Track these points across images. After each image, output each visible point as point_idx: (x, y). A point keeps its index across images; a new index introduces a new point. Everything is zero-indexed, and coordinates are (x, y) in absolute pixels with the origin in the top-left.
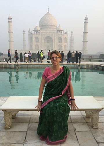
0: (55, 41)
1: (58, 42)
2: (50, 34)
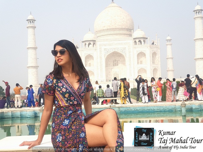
0: (130, 60)
1: (138, 63)
2: (119, 47)
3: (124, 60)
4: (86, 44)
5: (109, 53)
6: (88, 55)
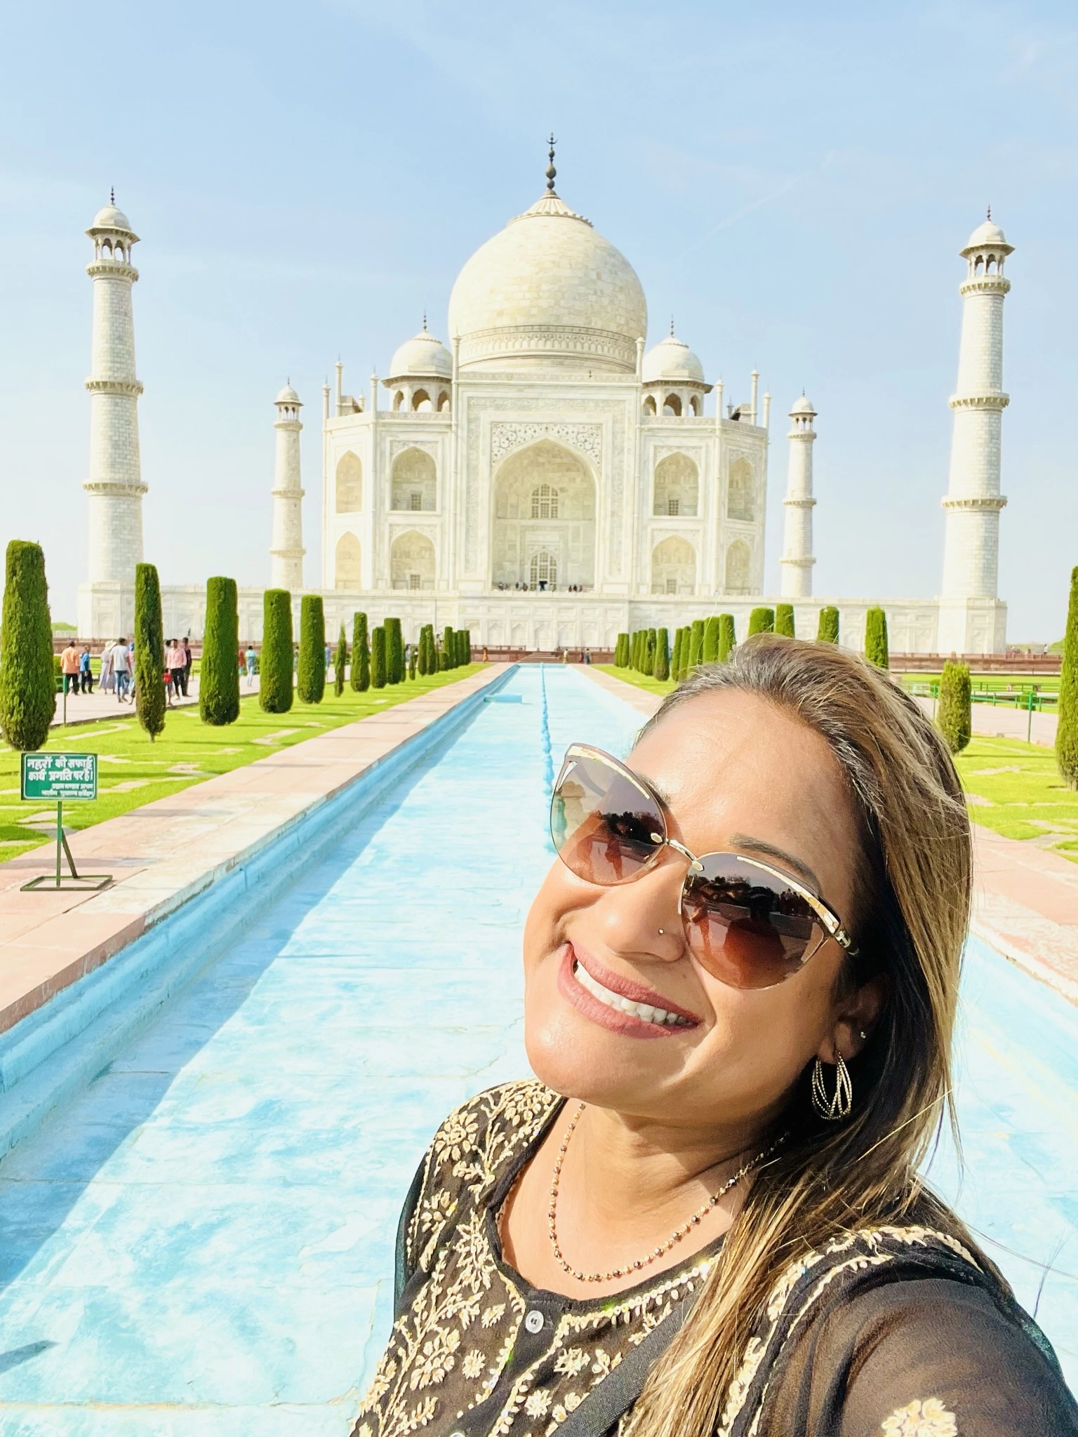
0: (618, 491)
1: (657, 509)
2: (567, 421)
3: (590, 491)
4: (400, 396)
5: (516, 449)
6: (407, 452)
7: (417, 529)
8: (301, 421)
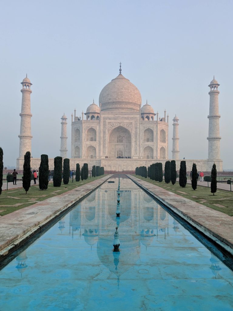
0: (136, 137)
1: (144, 140)
2: (124, 122)
3: (130, 137)
4: (88, 117)
5: (114, 128)
6: (90, 129)
7: (92, 145)
8: (67, 122)
